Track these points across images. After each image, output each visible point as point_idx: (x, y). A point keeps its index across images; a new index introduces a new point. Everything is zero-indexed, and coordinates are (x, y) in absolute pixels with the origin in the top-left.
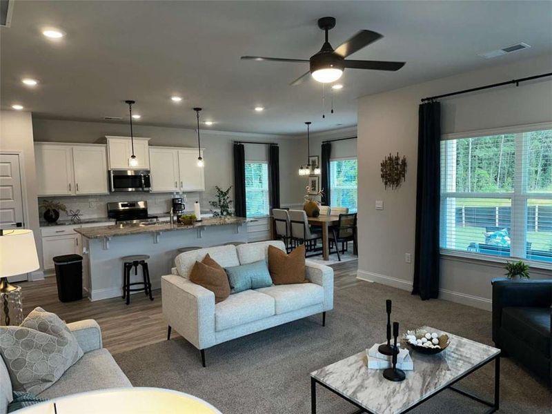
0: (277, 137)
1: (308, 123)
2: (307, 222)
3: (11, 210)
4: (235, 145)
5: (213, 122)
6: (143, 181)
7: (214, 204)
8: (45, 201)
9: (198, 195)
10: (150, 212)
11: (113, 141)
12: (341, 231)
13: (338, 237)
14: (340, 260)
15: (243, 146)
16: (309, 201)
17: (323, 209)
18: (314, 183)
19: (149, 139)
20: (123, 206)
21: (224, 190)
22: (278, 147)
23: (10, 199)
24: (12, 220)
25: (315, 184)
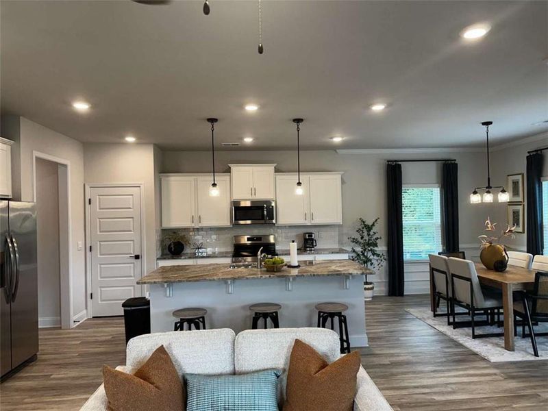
0: (455, 150)
1: (487, 124)
2: (475, 280)
3: (131, 242)
4: (388, 165)
5: (342, 137)
6: (265, 212)
7: (355, 241)
8: (175, 233)
9: (337, 229)
10: (277, 248)
11: (236, 169)
12: (540, 302)
13: (534, 313)
14: (536, 355)
15: (400, 165)
16: (488, 245)
17: (517, 258)
18: (516, 214)
19: (275, 165)
20: (248, 239)
21: (369, 223)
22: (457, 164)
23: (131, 231)
24: (132, 252)
25: (518, 216)
